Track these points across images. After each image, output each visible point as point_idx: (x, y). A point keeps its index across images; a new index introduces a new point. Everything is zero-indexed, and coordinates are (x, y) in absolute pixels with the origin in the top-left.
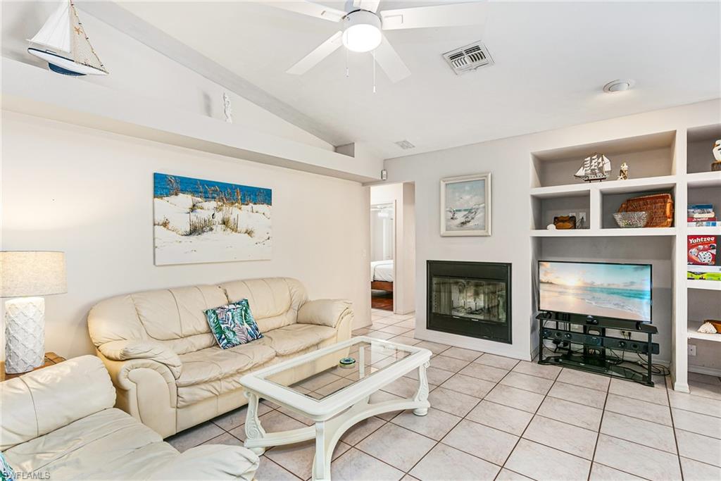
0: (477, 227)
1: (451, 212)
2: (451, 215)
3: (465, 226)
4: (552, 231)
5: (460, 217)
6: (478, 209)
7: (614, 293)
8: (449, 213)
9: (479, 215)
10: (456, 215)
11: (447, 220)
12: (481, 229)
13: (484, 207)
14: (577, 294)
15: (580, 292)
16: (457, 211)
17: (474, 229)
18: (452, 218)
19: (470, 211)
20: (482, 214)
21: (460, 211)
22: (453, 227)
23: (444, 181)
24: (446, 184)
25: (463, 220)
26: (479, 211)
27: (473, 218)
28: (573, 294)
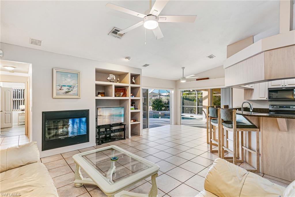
0: (74, 95)
1: (59, 86)
2: (60, 88)
3: (68, 93)
4: (100, 97)
5: (65, 89)
6: (74, 86)
7: (117, 116)
8: (58, 86)
9: (75, 89)
10: (62, 88)
11: (57, 90)
12: (76, 95)
13: (78, 86)
14: (108, 118)
15: (109, 117)
16: (63, 86)
17: (72, 95)
18: (60, 89)
19: (70, 86)
20: (76, 89)
21: (65, 86)
22: (61, 93)
23: (55, 70)
24: (57, 71)
25: (67, 91)
26: (75, 87)
27: (72, 90)
28: (107, 118)
